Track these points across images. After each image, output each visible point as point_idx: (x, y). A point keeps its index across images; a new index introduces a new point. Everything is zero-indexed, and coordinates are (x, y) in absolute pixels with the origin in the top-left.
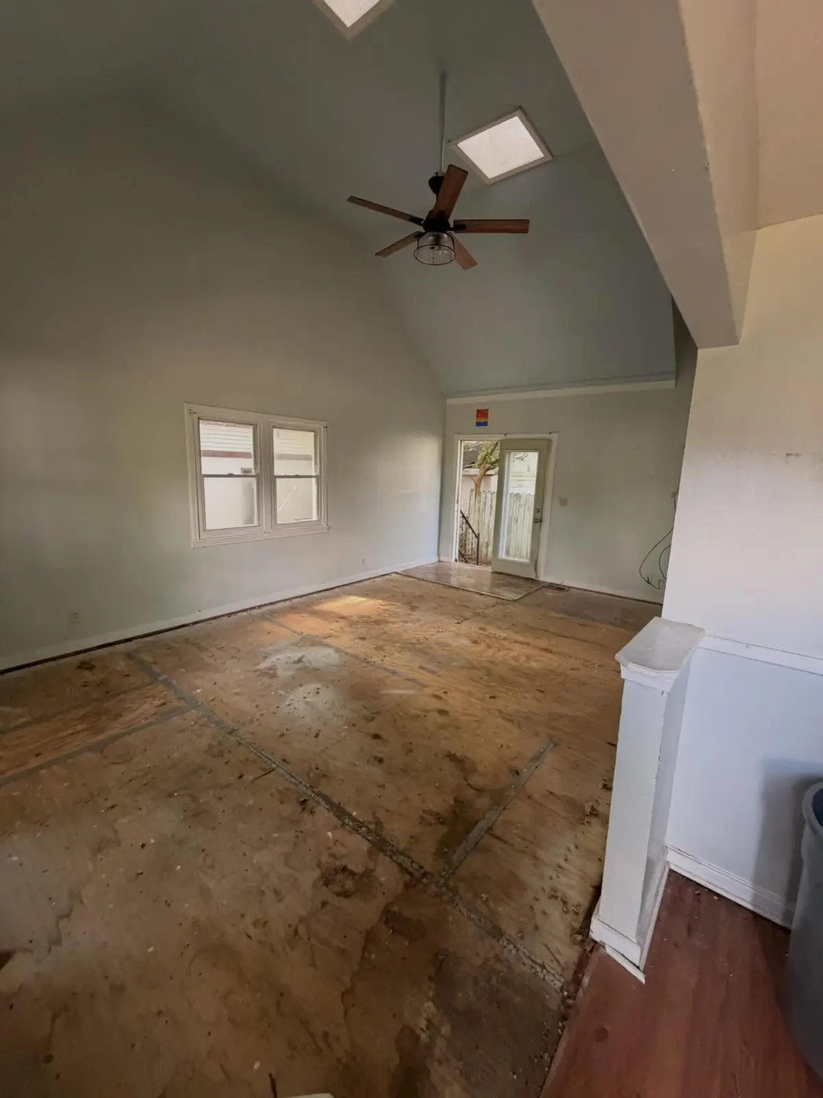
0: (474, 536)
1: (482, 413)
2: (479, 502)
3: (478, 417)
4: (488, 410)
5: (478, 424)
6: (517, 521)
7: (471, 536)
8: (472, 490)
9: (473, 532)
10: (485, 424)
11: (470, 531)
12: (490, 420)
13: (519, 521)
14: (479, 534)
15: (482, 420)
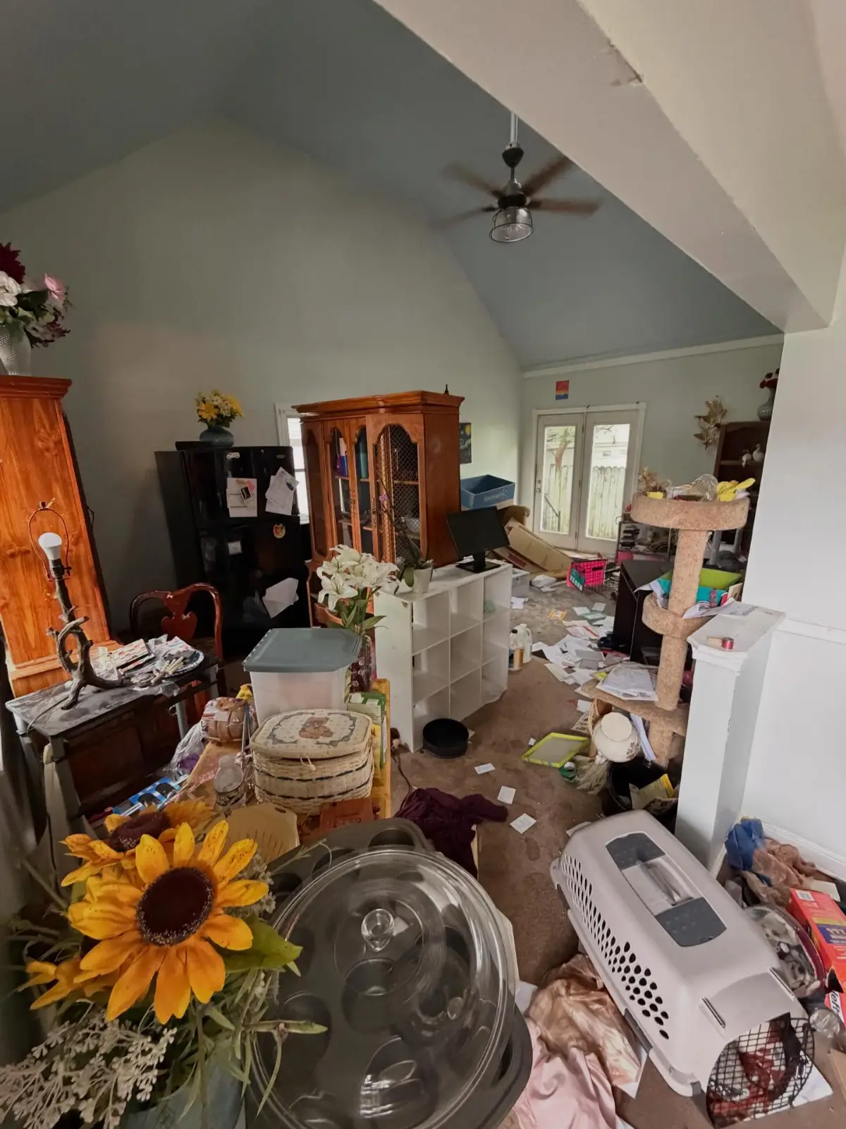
0: (554, 514)
1: (562, 386)
2: (560, 476)
3: (557, 389)
4: (568, 381)
5: (558, 397)
6: (601, 496)
7: (551, 514)
8: (552, 465)
9: (553, 510)
10: (566, 397)
11: (551, 509)
12: (571, 392)
13: (604, 496)
14: (560, 512)
15: (562, 393)
